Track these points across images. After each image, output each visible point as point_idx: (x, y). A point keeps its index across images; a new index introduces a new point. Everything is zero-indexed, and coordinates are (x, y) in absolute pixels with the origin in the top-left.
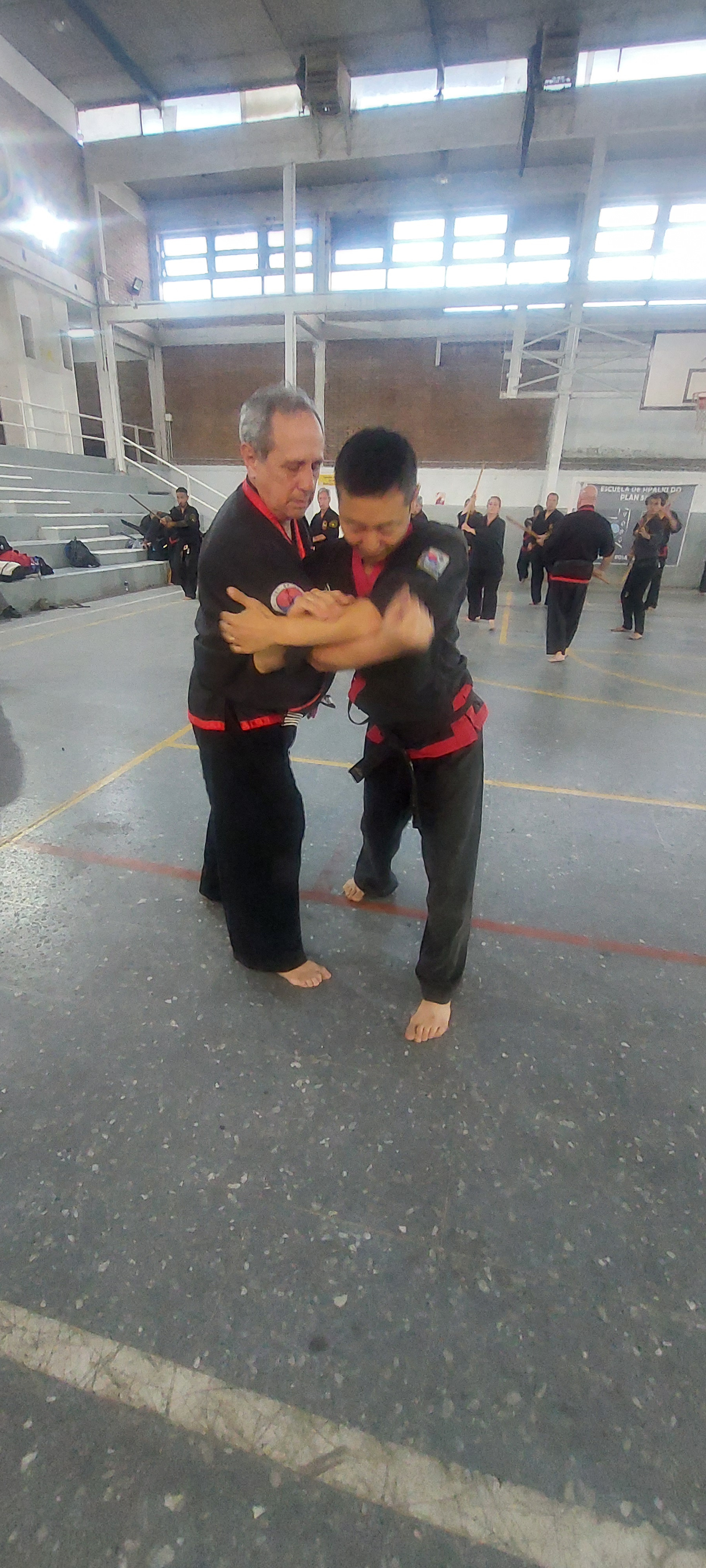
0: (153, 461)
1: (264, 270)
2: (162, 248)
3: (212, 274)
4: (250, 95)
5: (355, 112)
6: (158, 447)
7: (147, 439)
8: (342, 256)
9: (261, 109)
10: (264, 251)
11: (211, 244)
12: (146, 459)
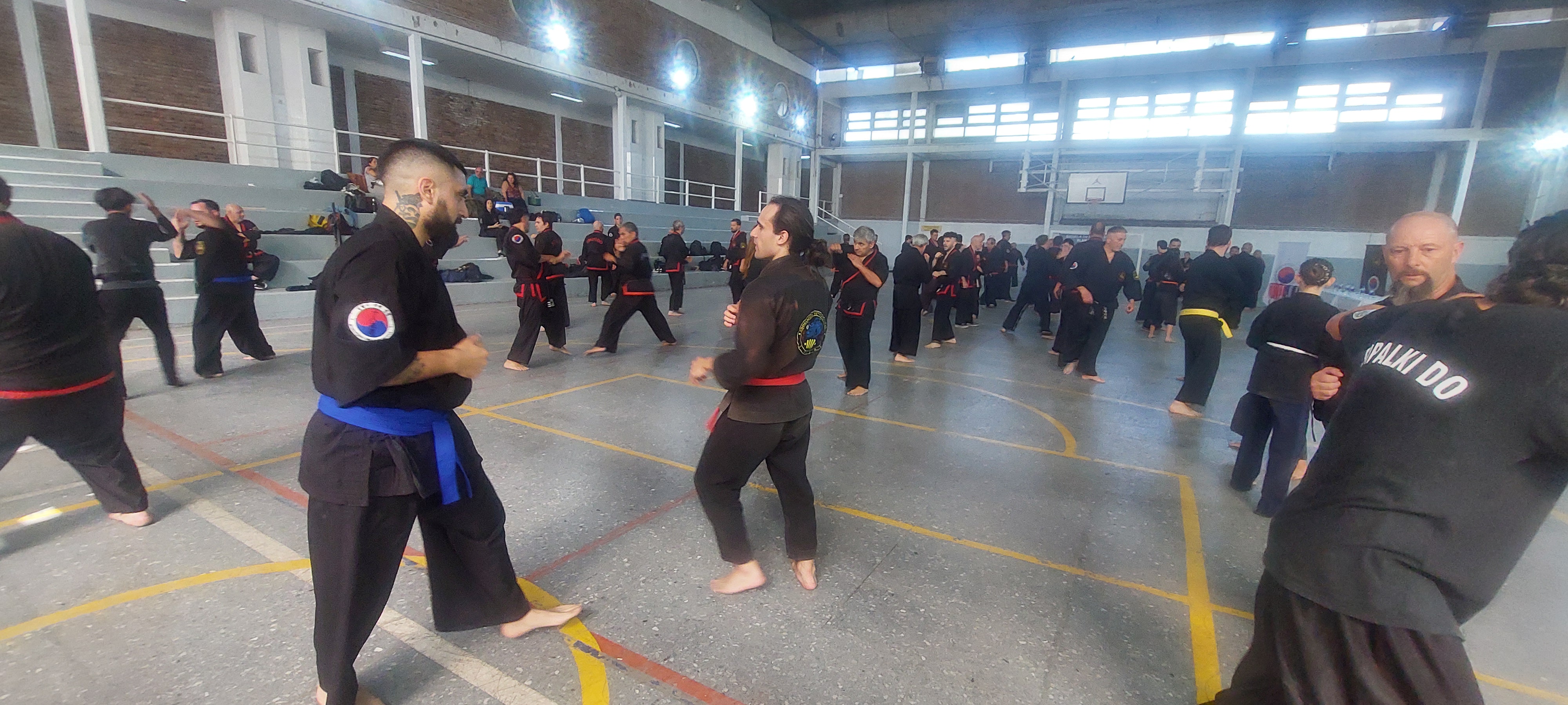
0: (829, 217)
1: (900, 127)
2: (848, 117)
3: (872, 129)
4: (898, 66)
5: (947, 72)
6: (833, 209)
7: (828, 207)
8: (941, 121)
9: (903, 71)
10: (901, 119)
11: (873, 116)
12: (827, 217)
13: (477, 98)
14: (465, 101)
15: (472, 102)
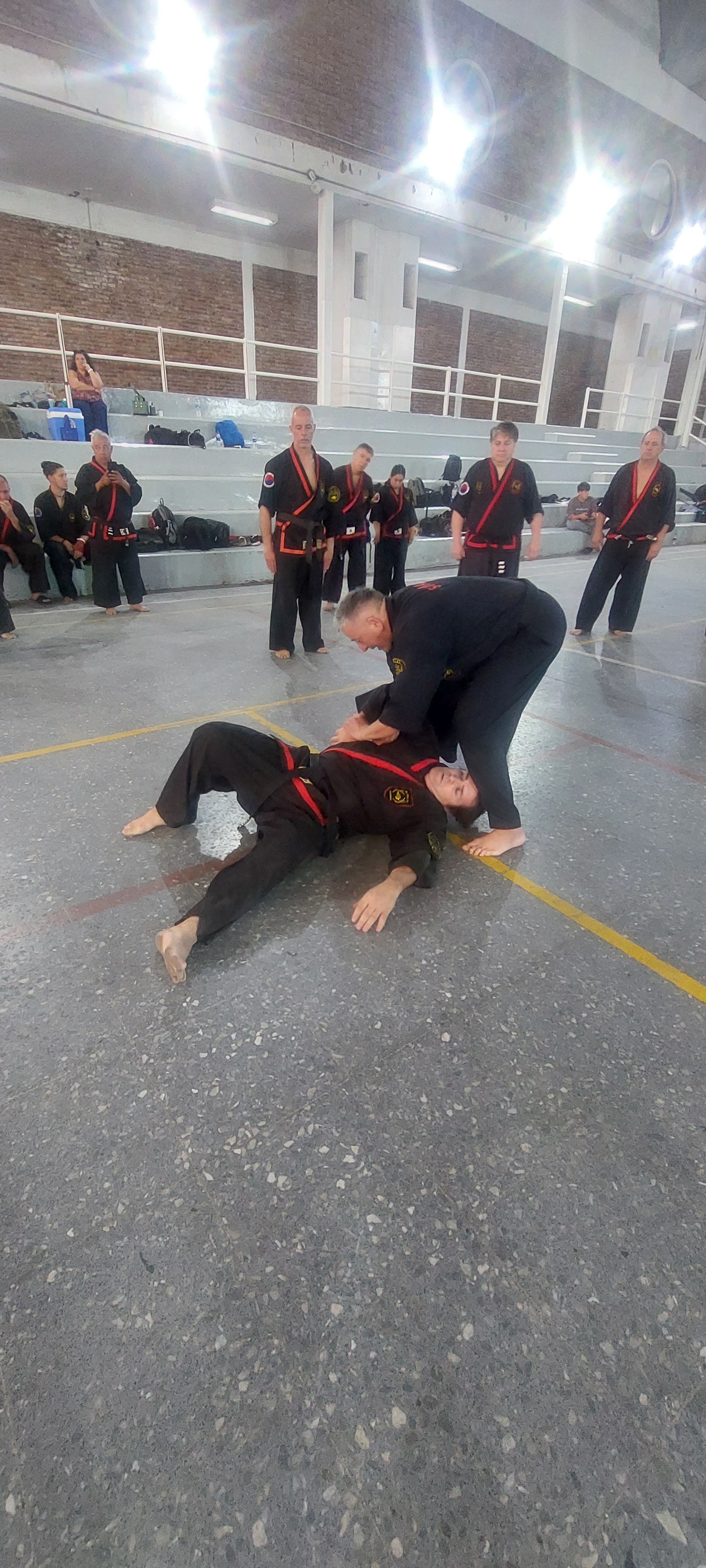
13: (104, 235)
14: (85, 241)
15: (98, 243)
